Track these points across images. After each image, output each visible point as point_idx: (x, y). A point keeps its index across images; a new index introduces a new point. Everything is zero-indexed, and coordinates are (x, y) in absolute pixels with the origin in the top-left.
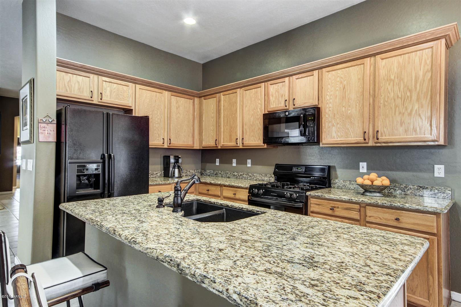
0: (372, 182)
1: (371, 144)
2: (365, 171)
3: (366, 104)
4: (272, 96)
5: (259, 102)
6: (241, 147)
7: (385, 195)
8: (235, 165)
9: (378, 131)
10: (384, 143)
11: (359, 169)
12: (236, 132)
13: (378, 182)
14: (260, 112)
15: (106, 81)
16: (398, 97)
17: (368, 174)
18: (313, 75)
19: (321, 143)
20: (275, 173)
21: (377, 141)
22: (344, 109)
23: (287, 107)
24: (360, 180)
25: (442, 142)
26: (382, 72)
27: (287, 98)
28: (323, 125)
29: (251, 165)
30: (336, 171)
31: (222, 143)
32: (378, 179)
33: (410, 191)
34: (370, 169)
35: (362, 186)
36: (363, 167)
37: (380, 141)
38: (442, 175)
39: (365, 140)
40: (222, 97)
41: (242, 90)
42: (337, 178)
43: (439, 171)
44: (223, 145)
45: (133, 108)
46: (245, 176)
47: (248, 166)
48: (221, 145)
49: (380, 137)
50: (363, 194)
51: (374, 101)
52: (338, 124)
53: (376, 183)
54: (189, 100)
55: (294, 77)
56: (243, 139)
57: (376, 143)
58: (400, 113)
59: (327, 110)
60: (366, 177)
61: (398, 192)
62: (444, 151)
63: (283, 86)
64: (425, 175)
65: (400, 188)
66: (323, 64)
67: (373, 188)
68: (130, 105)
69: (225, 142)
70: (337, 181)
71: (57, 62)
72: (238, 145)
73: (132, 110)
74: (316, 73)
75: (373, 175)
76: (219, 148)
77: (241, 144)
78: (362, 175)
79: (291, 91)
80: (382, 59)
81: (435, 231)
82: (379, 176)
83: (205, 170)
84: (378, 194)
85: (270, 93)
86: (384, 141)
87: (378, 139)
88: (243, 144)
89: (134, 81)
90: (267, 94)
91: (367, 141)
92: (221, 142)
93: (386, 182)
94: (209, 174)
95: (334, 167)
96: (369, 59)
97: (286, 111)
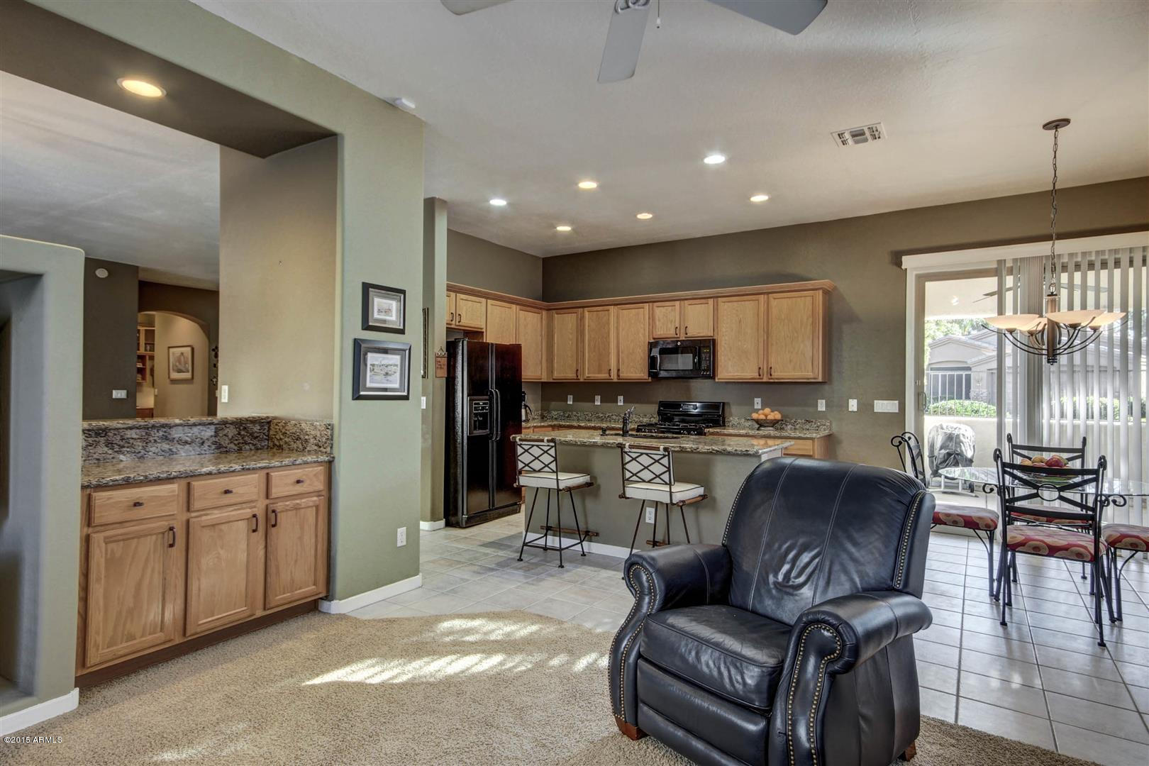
0: (766, 416)
1: (765, 380)
2: (760, 407)
3: (761, 340)
4: (659, 320)
5: (642, 326)
6: (615, 380)
7: (777, 429)
8: (599, 404)
9: (771, 368)
10: (777, 379)
11: (754, 405)
12: (608, 361)
13: (771, 417)
14: (644, 339)
15: (462, 299)
16: (788, 336)
17: (763, 409)
18: (708, 303)
19: (716, 378)
20: (659, 413)
21: (770, 377)
22: (740, 343)
23: (678, 336)
24: (755, 416)
25: (820, 380)
26: (774, 312)
27: (677, 325)
28: (719, 358)
29: (624, 402)
30: (730, 408)
31: (587, 375)
32: (772, 413)
33: (799, 425)
34: (764, 405)
35: (757, 421)
36: (758, 402)
37: (773, 377)
38: (824, 409)
39: (760, 375)
40: (587, 314)
41: (616, 307)
42: (731, 415)
43: (822, 405)
44: (588, 377)
45: (484, 330)
46: (614, 417)
47: (619, 404)
48: (585, 377)
49: (773, 374)
50: (758, 429)
51: (768, 338)
52: (734, 358)
53: (769, 417)
54: (536, 314)
55: (686, 302)
56: (619, 370)
57: (769, 379)
58: (789, 352)
59: (723, 343)
60: (761, 412)
61: (789, 427)
62: (826, 387)
63: (672, 310)
64: (811, 410)
65: (790, 423)
66: (722, 293)
67: (767, 423)
68: (482, 327)
69: (590, 373)
70: (731, 418)
71: (447, 286)
72: (612, 377)
73: (483, 332)
74: (711, 301)
75: (767, 410)
76: (582, 380)
77: (616, 377)
78: (757, 411)
79: (682, 319)
80: (775, 299)
81: (811, 454)
82: (772, 411)
83: (549, 412)
84: (771, 428)
85: (657, 317)
86: (777, 377)
87: (771, 375)
88: (618, 376)
89: (487, 296)
90: (652, 318)
91: (761, 377)
92: (584, 373)
93: (777, 416)
94: (556, 417)
95: (728, 404)
96: (762, 296)
97: (678, 341)
